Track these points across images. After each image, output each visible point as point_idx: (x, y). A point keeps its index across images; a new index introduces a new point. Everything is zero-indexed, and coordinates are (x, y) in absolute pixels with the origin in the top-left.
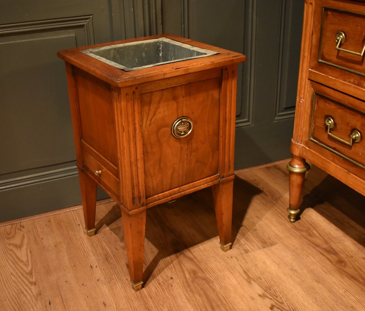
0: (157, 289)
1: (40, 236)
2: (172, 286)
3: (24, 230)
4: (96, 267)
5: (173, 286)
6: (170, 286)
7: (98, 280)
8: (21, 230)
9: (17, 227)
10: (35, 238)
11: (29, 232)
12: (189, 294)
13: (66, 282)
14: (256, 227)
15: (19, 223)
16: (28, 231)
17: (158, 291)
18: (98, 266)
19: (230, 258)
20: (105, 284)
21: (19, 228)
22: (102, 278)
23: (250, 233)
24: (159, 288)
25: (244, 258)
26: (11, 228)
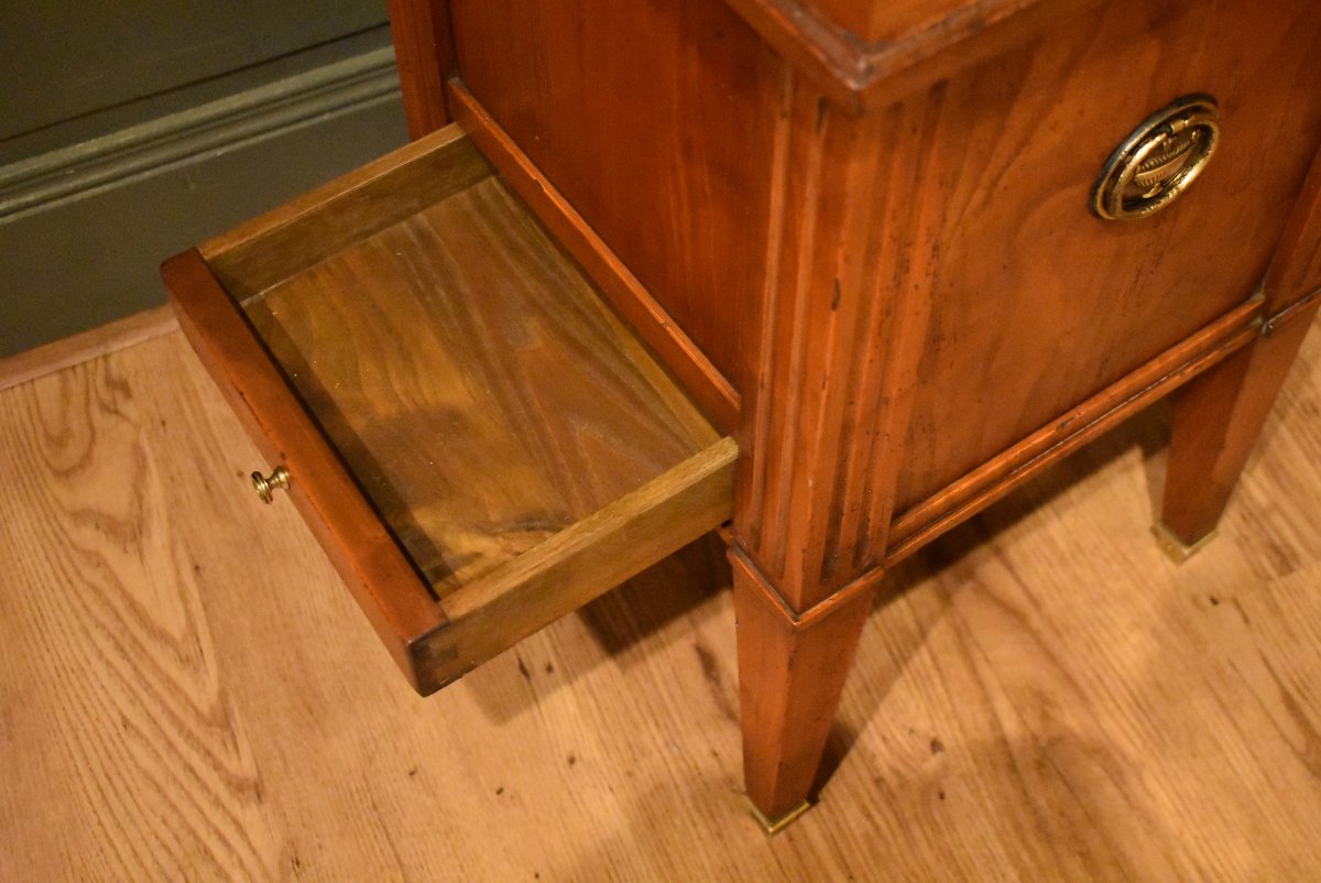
0: (869, 816)
1: (223, 457)
2: (942, 796)
3: (129, 409)
4: (549, 669)
5: (948, 793)
6: (934, 798)
7: (572, 761)
8: (117, 412)
9: (92, 393)
10: (201, 464)
11: (163, 423)
12: (1033, 856)
13: (412, 774)
14: (1312, 385)
15: (100, 361)
16: (157, 418)
17: (877, 828)
18: (555, 664)
19: (1207, 603)
20: (611, 789)
21: (106, 397)
22: (590, 750)
23: (1290, 429)
24: (879, 811)
25: (1275, 610)
26: (65, 395)
